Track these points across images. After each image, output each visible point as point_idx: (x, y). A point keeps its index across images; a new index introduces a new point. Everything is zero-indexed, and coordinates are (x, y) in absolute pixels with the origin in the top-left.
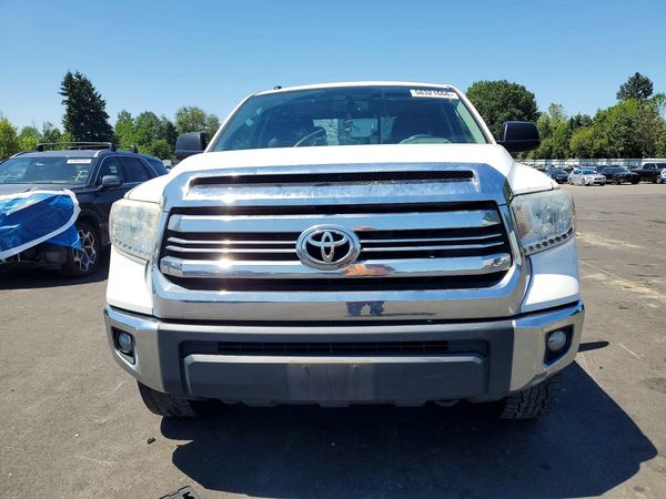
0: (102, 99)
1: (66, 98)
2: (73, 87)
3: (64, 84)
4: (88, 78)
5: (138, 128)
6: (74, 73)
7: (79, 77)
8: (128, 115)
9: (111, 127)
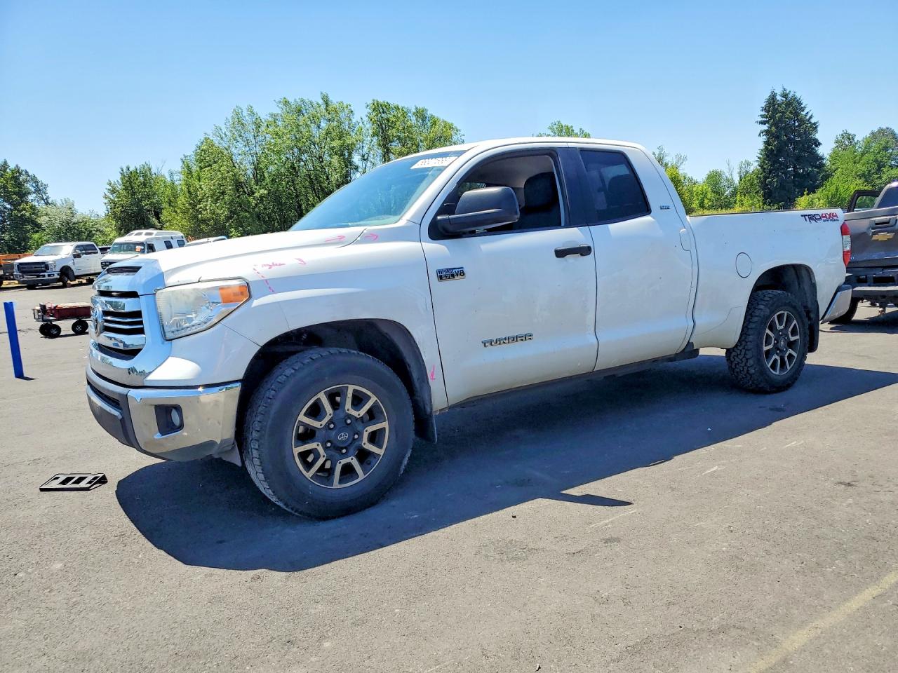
0: (813, 121)
1: (765, 127)
2: (775, 111)
3: (765, 109)
4: (798, 95)
5: (863, 154)
6: (779, 91)
7: (785, 95)
8: (850, 138)
9: (822, 158)
